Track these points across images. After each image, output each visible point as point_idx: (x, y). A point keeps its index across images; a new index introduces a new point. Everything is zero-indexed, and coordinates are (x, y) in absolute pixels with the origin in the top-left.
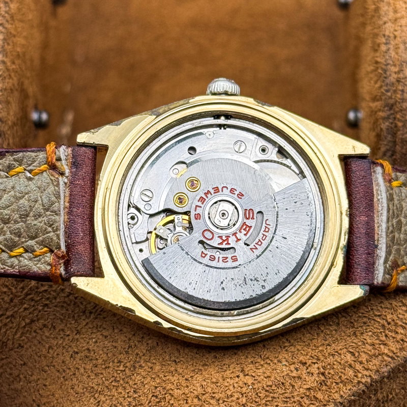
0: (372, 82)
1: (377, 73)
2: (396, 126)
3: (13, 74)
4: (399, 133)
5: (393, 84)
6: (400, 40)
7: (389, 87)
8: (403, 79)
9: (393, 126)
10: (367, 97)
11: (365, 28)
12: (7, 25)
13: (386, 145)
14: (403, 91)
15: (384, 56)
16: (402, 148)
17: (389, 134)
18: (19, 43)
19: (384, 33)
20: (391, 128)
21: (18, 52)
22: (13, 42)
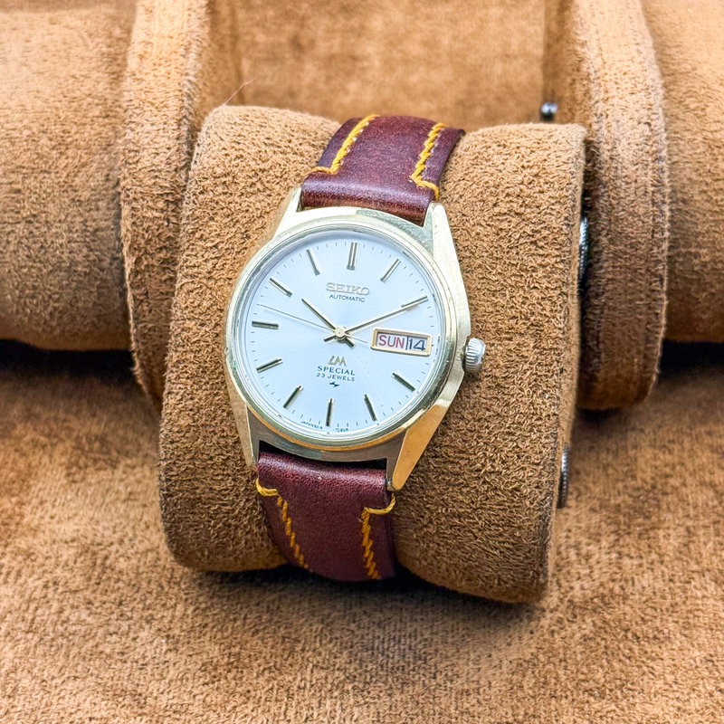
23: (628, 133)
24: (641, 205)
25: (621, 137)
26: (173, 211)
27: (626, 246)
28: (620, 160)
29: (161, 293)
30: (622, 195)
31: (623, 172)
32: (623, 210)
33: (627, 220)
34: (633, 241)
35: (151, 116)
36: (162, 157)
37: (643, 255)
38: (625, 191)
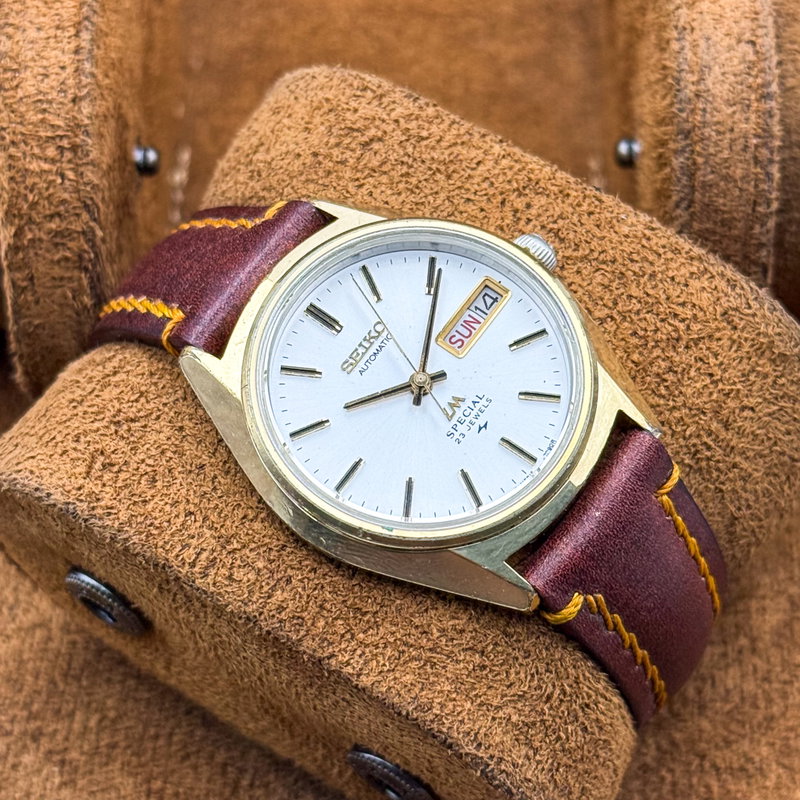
0: (658, 97)
1: (665, 83)
2: (695, 163)
3: (105, 92)
4: (699, 173)
5: (690, 100)
6: (700, 34)
7: (684, 105)
8: (705, 92)
9: (690, 162)
10: (650, 120)
11: (644, 15)
12: (95, 19)
13: (679, 191)
14: (704, 110)
15: (675, 58)
16: (703, 195)
17: (683, 174)
18: (113, 45)
19: (675, 23)
20: (688, 166)
21: (113, 59)
22: (105, 44)
23: (723, 57)
24: (740, 165)
25: (712, 63)
26: (70, 161)
27: (715, 223)
28: (710, 99)
29: (54, 278)
30: (712, 150)
31: (713, 116)
32: (713, 172)
33: (718, 185)
34: (726, 216)
35: (37, 16)
36: (52, 81)
37: (739, 237)
38: (716, 144)
